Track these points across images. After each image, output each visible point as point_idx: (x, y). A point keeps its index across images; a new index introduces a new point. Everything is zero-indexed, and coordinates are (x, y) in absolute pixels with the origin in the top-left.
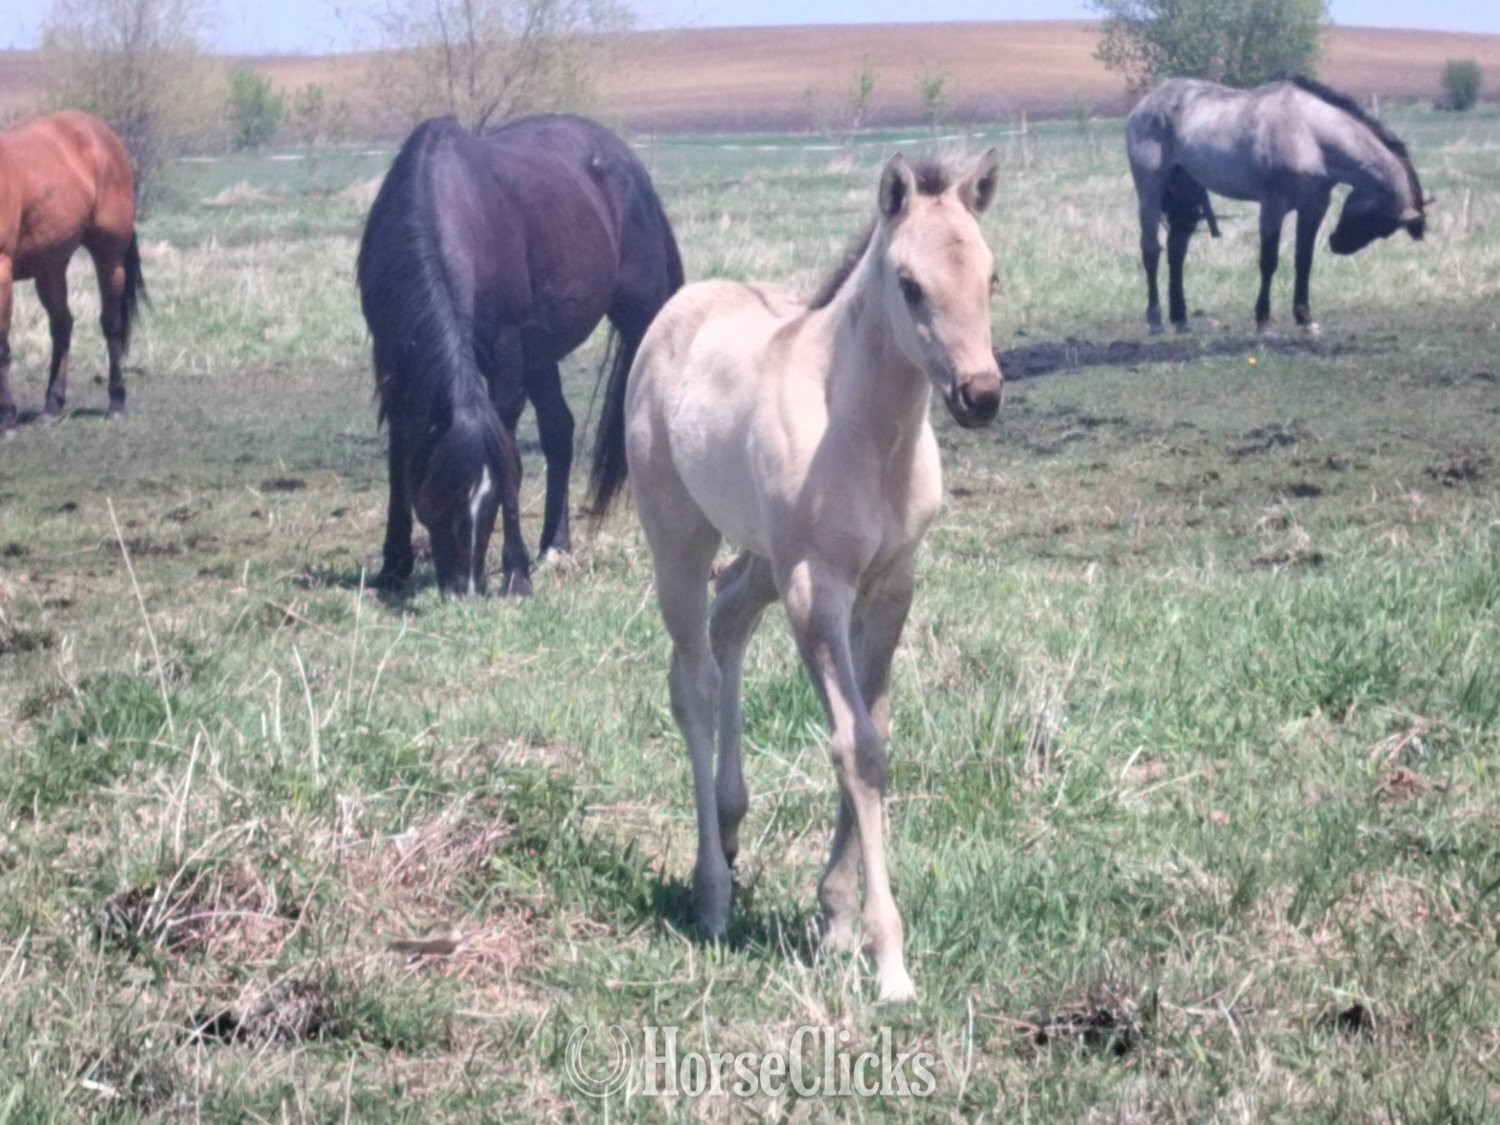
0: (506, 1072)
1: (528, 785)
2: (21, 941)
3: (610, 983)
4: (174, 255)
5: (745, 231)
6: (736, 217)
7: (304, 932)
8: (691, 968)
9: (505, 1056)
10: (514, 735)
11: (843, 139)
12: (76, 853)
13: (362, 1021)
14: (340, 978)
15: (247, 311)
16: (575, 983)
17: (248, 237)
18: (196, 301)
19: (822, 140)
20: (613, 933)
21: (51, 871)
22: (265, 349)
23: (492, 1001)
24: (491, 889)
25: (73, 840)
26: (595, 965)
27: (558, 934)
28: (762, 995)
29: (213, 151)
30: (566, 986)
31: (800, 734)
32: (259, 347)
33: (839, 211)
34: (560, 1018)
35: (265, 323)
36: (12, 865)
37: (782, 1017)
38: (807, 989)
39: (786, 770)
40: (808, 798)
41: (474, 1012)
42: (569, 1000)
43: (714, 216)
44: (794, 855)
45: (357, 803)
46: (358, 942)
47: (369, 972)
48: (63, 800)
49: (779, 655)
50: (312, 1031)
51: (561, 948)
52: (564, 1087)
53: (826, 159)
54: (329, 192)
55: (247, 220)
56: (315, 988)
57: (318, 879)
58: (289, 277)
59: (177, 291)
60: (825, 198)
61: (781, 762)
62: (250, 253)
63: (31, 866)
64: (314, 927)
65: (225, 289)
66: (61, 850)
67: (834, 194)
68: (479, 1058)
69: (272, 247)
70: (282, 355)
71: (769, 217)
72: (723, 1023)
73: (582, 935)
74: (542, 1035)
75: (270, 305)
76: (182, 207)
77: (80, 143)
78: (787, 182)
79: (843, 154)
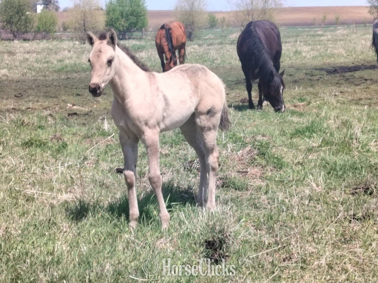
0: (257, 195)
1: (262, 143)
2: (171, 169)
3: (276, 179)
4: (198, 47)
5: (302, 44)
6: (300, 42)
7: (221, 169)
8: (291, 177)
9: (257, 192)
10: (260, 134)
11: (320, 27)
12: (181, 154)
13: (232, 185)
14: (228, 177)
15: (211, 58)
16: (270, 179)
17: (211, 45)
18: (202, 56)
19: (317, 28)
20: (277, 170)
21: (176, 157)
22: (214, 65)
23: (255, 182)
24: (255, 162)
25: (180, 152)
26: (274, 176)
27: (267, 170)
28: (304, 182)
29: (205, 29)
30: (268, 180)
31: (311, 135)
32: (213, 64)
33: (319, 41)
34: (267, 185)
35: (214, 60)
36: (169, 156)
37: (308, 186)
38: (313, 181)
39: (309, 142)
40: (313, 147)
41: (252, 184)
42: (269, 182)
43: (296, 41)
44: (310, 157)
45: (231, 146)
46: (231, 171)
47: (233, 176)
48: (178, 144)
49: (308, 121)
50: (223, 186)
51: (267, 173)
52: (268, 198)
53: (317, 31)
54: (226, 36)
55: (211, 41)
56: (223, 179)
57: (224, 159)
58: (219, 52)
59: (199, 54)
60: (317, 38)
61: (308, 140)
62: (212, 47)
63: (173, 156)
64: (223, 168)
65: (207, 53)
66: (178, 153)
67: (318, 37)
68: (253, 192)
69: (216, 46)
70: (217, 65)
71: (306, 42)
72: (297, 187)
73: (271, 171)
74: (264, 189)
75: (215, 57)
76: (199, 39)
77: (181, 28)
78: (310, 35)
79: (320, 30)
